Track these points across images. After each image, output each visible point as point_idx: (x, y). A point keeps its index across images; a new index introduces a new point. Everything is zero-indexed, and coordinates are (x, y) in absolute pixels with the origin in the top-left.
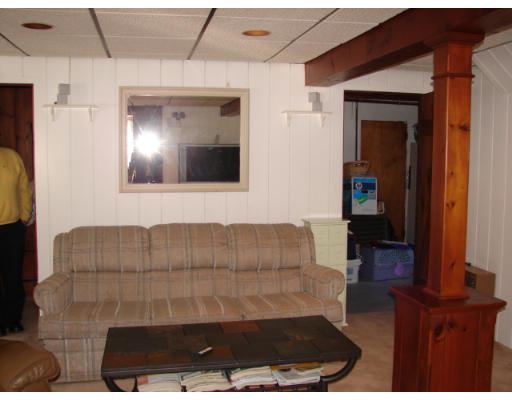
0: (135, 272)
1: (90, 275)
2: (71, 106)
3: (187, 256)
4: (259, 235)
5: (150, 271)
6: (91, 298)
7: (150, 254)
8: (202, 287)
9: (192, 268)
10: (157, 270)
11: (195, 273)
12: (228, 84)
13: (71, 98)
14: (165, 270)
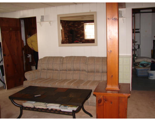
0: (57, 70)
1: (45, 71)
2: (45, 22)
3: (72, 66)
4: (95, 61)
5: (62, 70)
6: (45, 77)
7: (62, 65)
8: (76, 76)
9: (74, 70)
10: (64, 70)
11: (74, 72)
12: (90, 11)
13: (45, 20)
14: (66, 70)
